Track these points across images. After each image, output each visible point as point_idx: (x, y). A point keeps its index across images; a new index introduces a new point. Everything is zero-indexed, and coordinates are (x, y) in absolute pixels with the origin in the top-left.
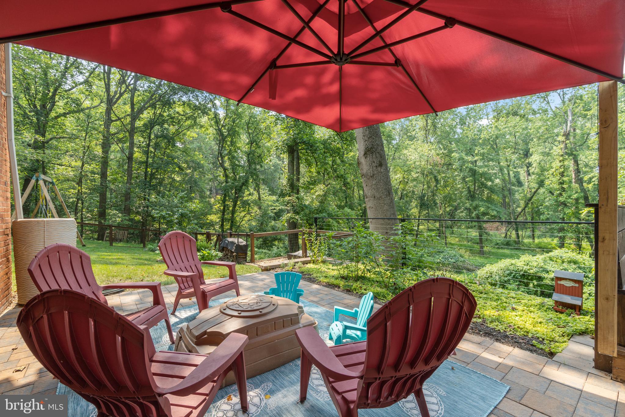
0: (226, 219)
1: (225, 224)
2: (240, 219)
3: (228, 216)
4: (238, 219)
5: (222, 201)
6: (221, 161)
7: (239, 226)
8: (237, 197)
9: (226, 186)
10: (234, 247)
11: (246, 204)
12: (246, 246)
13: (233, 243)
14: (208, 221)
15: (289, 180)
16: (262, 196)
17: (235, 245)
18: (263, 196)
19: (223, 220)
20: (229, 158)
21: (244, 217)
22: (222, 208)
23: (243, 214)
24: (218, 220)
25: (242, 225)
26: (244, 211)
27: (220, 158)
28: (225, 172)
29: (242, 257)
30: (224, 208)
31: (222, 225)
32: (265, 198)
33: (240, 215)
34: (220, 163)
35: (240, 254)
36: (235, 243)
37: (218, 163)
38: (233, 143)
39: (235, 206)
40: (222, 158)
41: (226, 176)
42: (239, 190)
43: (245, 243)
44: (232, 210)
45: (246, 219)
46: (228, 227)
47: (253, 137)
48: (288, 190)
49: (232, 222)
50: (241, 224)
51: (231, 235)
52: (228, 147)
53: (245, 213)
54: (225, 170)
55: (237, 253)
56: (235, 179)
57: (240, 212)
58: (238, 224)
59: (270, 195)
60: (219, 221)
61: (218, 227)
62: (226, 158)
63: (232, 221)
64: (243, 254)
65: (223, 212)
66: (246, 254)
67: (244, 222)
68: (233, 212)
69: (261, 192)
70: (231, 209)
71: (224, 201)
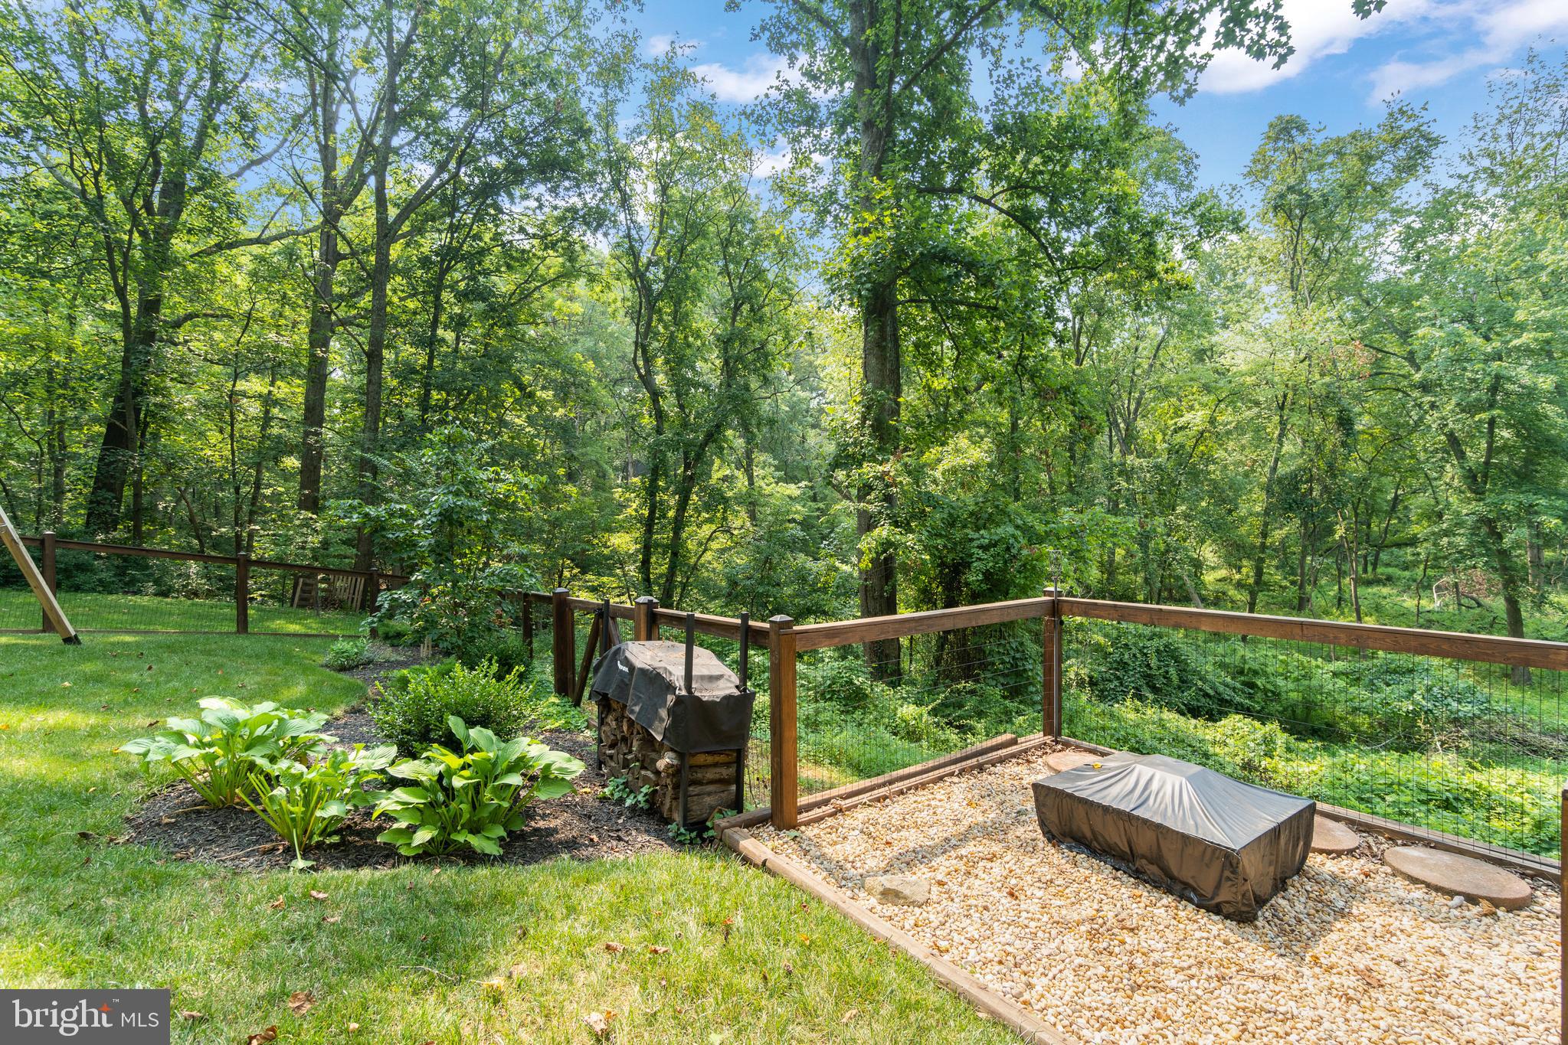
0: (657, 545)
1: (653, 560)
2: (700, 544)
3: (663, 537)
4: (691, 545)
5: (646, 489)
6: (643, 371)
7: (695, 567)
8: (691, 478)
9: (657, 444)
10: (663, 713)
11: (716, 500)
12: (739, 705)
13: (655, 681)
14: (606, 552)
15: (868, 408)
16: (759, 482)
17: (670, 699)
18: (762, 483)
19: (647, 549)
20: (667, 362)
21: (710, 539)
22: (646, 513)
23: (707, 530)
24: (633, 548)
25: (703, 565)
26: (710, 521)
27: (641, 363)
28: (655, 402)
29: (710, 775)
30: (652, 512)
31: (645, 564)
32: (767, 490)
33: (698, 531)
34: (640, 376)
35: (701, 759)
36: (670, 688)
37: (636, 376)
38: (680, 319)
39: (682, 506)
40: (648, 361)
41: (660, 415)
42: (696, 458)
43: (727, 685)
44: (676, 518)
45: (714, 545)
46: (664, 569)
47: (741, 287)
48: (869, 444)
49: (675, 554)
50: (703, 560)
51: (651, 625)
52: (666, 327)
53: (714, 527)
54: (656, 395)
55: (681, 756)
56: (685, 424)
57: (699, 526)
58: (692, 561)
59: (778, 481)
60: (637, 551)
61: (632, 568)
62: (660, 361)
63: (675, 549)
64: (722, 758)
65: (649, 524)
66: (739, 760)
67: (708, 556)
68: (679, 524)
69: (757, 472)
70: (671, 514)
71: (652, 491)
